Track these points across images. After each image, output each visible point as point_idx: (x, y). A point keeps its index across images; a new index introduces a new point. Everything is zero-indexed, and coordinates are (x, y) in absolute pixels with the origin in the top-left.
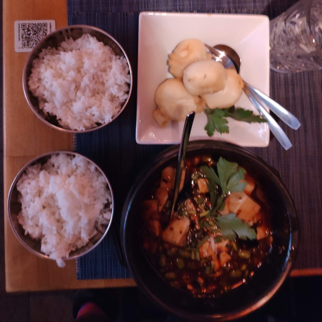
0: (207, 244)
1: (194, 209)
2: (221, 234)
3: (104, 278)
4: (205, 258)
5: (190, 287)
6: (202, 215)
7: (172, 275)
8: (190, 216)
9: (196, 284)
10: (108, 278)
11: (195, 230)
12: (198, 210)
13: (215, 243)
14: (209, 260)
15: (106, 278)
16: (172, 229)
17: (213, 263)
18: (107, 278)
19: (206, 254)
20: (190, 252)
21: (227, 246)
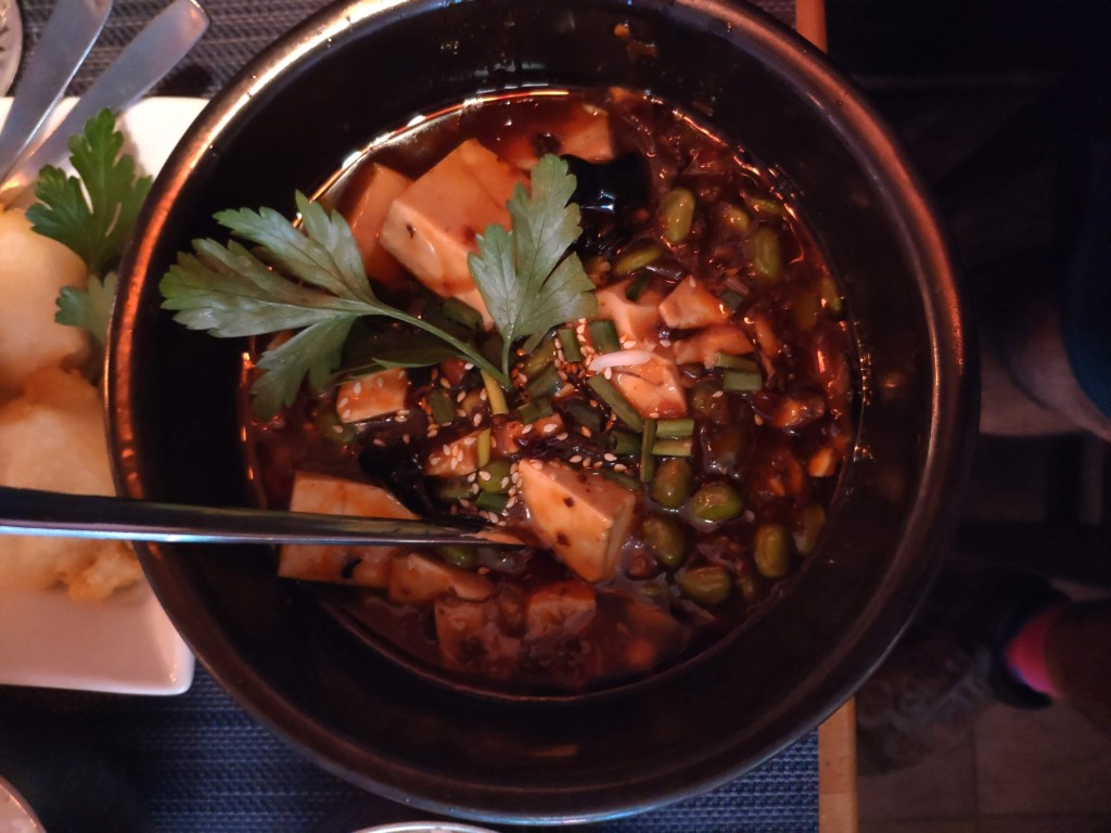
0: (627, 384)
1: (468, 441)
2: (582, 321)
3: (816, 797)
4: (688, 393)
5: (822, 465)
6: (499, 407)
7: (769, 545)
8: (501, 462)
9: (809, 439)
10: (815, 779)
11: (563, 437)
12: (477, 419)
13: (618, 347)
14: (696, 378)
15: (814, 786)
16: (562, 539)
17: (711, 360)
18: (816, 783)
19: (672, 390)
20: (657, 462)
21: (632, 297)
